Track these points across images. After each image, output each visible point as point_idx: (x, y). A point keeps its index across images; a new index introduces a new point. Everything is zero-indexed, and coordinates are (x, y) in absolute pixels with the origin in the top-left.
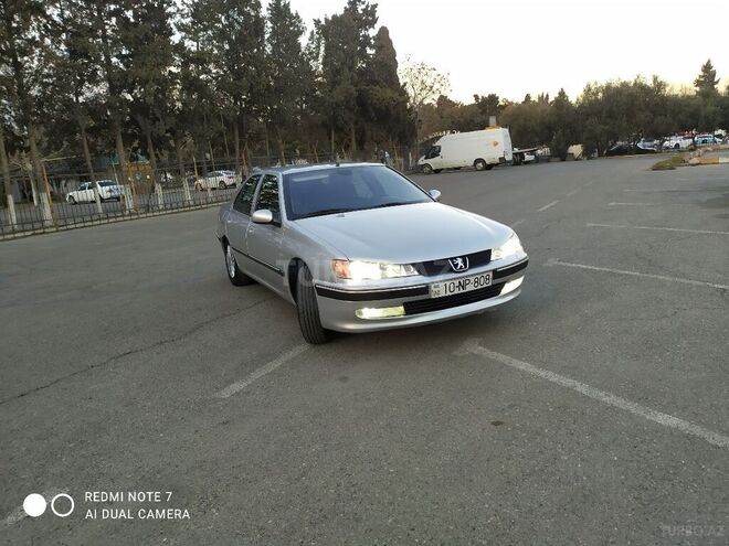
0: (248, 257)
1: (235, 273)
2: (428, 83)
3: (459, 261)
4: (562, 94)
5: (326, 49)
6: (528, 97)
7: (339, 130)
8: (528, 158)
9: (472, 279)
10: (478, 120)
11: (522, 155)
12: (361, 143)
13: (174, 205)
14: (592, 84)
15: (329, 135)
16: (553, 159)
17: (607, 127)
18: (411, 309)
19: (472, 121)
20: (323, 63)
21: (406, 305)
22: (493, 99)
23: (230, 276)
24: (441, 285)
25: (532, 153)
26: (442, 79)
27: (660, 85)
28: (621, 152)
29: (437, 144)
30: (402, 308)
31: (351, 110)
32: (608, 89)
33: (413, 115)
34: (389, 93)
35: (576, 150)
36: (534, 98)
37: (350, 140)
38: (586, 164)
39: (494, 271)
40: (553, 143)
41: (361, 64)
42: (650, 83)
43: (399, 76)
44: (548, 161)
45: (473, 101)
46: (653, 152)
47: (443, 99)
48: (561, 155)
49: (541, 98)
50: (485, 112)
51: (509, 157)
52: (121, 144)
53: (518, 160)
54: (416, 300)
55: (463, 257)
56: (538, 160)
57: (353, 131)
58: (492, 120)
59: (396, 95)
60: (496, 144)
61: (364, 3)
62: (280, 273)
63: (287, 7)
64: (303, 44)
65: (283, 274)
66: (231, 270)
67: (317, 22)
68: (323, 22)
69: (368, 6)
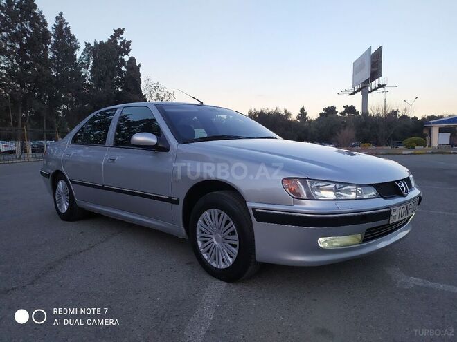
0: (103, 188)
1: (69, 208)
2: (161, 96)
3: (403, 185)
5: (94, 62)
9: (412, 204)
20: (92, 71)
23: (59, 212)
26: (171, 95)
27: (287, 114)
32: (261, 113)
41: (118, 77)
42: (283, 113)
43: (142, 89)
54: (377, 226)
61: (122, 38)
62: (170, 200)
63: (68, 30)
64: (78, 57)
65: (177, 202)
66: (61, 206)
67: (88, 45)
68: (93, 45)
69: (125, 41)
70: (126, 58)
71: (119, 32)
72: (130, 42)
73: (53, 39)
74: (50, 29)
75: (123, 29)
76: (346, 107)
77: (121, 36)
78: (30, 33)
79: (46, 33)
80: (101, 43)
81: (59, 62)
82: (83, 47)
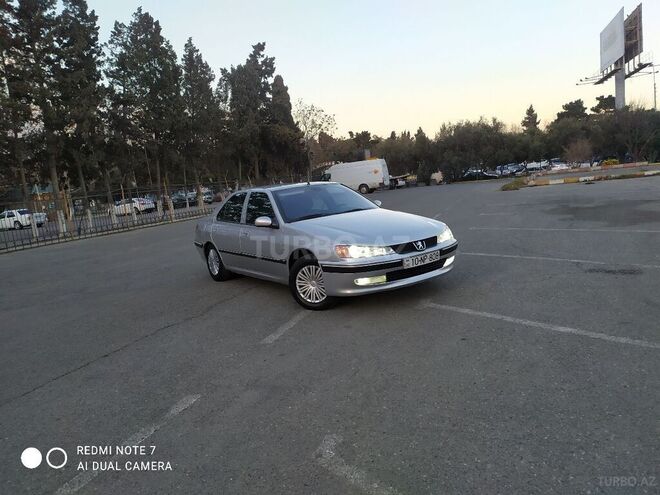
0: (241, 255)
1: (219, 271)
2: (318, 122)
3: (420, 243)
4: (420, 131)
5: (233, 93)
6: (393, 133)
7: (246, 161)
8: (401, 183)
9: (428, 255)
10: (356, 152)
11: (396, 181)
12: (263, 172)
13: (105, 228)
14: (447, 124)
15: (237, 165)
16: (420, 184)
17: (460, 159)
18: (391, 278)
19: (351, 153)
20: (231, 105)
21: (388, 275)
22: (366, 135)
23: (212, 274)
24: (409, 260)
25: (403, 179)
26: (330, 120)
27: (497, 125)
28: (472, 178)
29: (327, 172)
30: (385, 277)
31: (255, 145)
32: (458, 128)
33: (306, 149)
34: (287, 130)
35: (438, 176)
36: (398, 134)
37: (254, 169)
38: (446, 187)
39: (441, 250)
40: (419, 171)
41: (262, 106)
42: (491, 124)
43: (294, 116)
44: (416, 185)
45: (348, 137)
46: (495, 178)
47: (323, 135)
48: (427, 181)
49: (404, 135)
50: (360, 146)
51: (387, 183)
52: (55, 174)
53: (394, 185)
54: (394, 271)
55: (421, 241)
56: (408, 185)
57: (257, 163)
58: (367, 153)
59: (292, 132)
60: (376, 172)
61: (263, 56)
62: (281, 262)
63: (199, 58)
64: (214, 89)
65: (285, 263)
66: (213, 269)
67: (224, 71)
68: (229, 71)
69: (267, 59)
70: (271, 80)
71: (260, 48)
72: (273, 59)
73: (184, 72)
74: (179, 62)
75: (264, 44)
76: (601, 99)
77: (262, 53)
78: (159, 71)
79: (177, 69)
80: (239, 67)
81: (194, 99)
82: (218, 75)
